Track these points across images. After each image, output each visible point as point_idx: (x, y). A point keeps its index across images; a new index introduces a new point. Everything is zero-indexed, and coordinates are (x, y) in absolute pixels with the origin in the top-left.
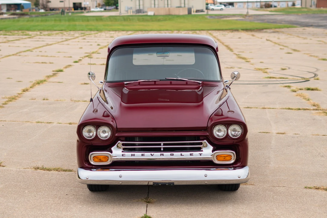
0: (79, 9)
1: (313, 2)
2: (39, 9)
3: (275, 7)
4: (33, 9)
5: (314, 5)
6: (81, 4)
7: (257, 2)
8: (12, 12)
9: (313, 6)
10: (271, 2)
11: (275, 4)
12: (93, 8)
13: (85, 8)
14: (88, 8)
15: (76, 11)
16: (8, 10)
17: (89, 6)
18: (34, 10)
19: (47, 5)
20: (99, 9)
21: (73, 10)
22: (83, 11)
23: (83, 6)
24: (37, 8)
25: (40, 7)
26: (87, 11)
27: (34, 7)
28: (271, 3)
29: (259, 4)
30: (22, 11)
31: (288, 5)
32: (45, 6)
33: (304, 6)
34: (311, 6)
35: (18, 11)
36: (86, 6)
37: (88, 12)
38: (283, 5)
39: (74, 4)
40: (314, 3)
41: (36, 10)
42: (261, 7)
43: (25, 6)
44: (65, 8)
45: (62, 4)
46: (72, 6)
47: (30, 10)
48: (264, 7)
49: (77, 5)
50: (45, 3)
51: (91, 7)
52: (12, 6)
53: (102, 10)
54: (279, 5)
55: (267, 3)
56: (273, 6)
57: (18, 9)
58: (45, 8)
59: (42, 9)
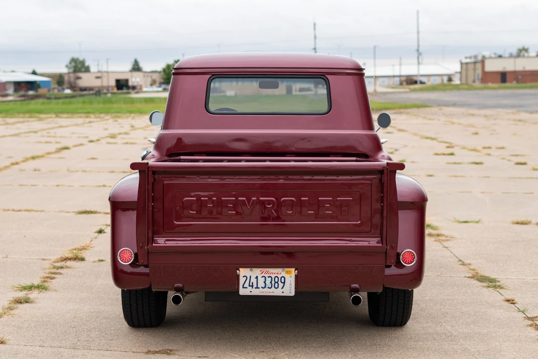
0: (125, 88)
1: (476, 75)
2: (63, 89)
3: (421, 83)
4: (54, 89)
5: (478, 79)
6: (127, 81)
7: (394, 76)
8: (22, 93)
9: (477, 81)
10: (416, 76)
11: (424, 79)
12: (146, 87)
13: (134, 88)
14: (139, 87)
15: (120, 91)
16: (16, 90)
17: (140, 84)
18: (56, 91)
19: (75, 83)
20: (155, 88)
21: (115, 90)
22: (131, 91)
23: (130, 84)
24: (60, 88)
25: (65, 86)
26: (136, 91)
27: (56, 86)
28: (415, 78)
29: (397, 79)
30: (37, 91)
31: (442, 80)
32: (73, 85)
33: (464, 81)
34: (474, 81)
35: (31, 93)
36: (135, 84)
37: (137, 93)
38: (435, 80)
39: (118, 81)
40: (478, 76)
41: (59, 91)
42: (401, 84)
43: (41, 85)
44: (103, 87)
45: (99, 81)
46: (113, 83)
47: (49, 91)
48: (405, 83)
49: (122, 83)
50: (72, 80)
51: (144, 86)
52: (23, 85)
53: (160, 89)
54: (429, 81)
55: (410, 78)
56: (418, 82)
57: (31, 89)
58: (72, 87)
59: (68, 88)
